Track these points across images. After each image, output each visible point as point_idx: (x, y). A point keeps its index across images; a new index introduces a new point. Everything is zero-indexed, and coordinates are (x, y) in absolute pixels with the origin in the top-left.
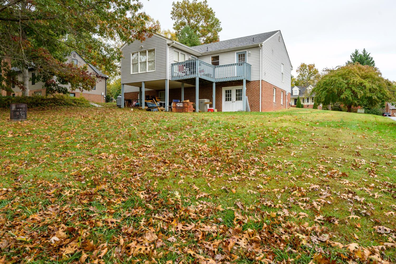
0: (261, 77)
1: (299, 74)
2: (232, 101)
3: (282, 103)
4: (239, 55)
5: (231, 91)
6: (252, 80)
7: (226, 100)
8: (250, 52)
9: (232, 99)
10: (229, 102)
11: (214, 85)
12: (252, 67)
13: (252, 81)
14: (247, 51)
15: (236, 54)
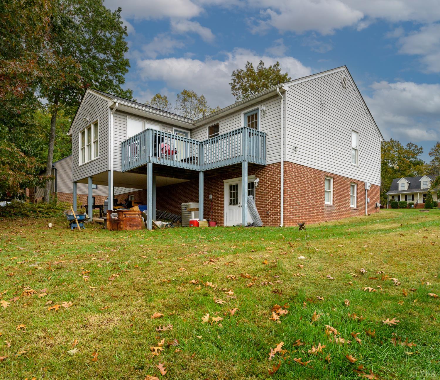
0: (282, 156)
1: (433, 158)
2: (239, 205)
3: (354, 206)
4: (249, 117)
5: (237, 186)
6: (268, 163)
7: (230, 204)
8: (264, 108)
9: (238, 202)
10: (236, 207)
11: (201, 177)
12: (268, 137)
13: (268, 165)
14: (259, 106)
15: (242, 116)
